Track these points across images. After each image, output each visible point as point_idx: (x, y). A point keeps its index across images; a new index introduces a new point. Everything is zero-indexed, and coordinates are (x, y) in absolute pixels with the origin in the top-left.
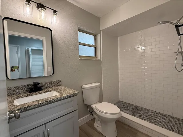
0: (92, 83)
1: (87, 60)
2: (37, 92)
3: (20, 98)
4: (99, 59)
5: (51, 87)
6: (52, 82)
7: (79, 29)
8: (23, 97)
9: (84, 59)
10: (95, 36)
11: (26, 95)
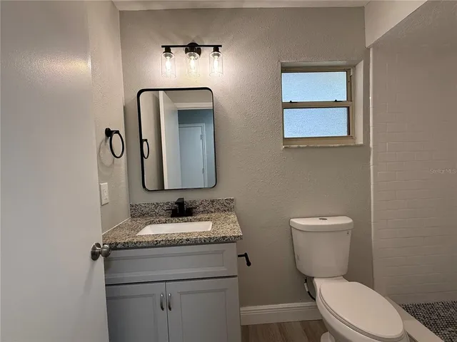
0: (323, 217)
1: (308, 147)
2: (181, 219)
3: (155, 223)
4: (360, 141)
5: (212, 212)
6: (213, 201)
7: (282, 67)
8: (160, 222)
9: (299, 147)
10: (348, 71)
11: (164, 219)
